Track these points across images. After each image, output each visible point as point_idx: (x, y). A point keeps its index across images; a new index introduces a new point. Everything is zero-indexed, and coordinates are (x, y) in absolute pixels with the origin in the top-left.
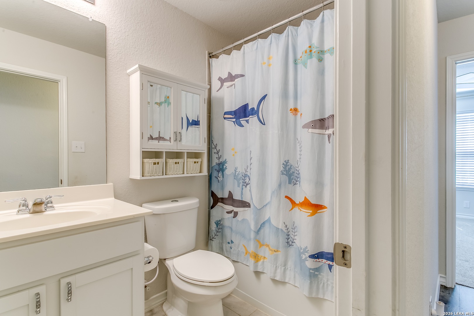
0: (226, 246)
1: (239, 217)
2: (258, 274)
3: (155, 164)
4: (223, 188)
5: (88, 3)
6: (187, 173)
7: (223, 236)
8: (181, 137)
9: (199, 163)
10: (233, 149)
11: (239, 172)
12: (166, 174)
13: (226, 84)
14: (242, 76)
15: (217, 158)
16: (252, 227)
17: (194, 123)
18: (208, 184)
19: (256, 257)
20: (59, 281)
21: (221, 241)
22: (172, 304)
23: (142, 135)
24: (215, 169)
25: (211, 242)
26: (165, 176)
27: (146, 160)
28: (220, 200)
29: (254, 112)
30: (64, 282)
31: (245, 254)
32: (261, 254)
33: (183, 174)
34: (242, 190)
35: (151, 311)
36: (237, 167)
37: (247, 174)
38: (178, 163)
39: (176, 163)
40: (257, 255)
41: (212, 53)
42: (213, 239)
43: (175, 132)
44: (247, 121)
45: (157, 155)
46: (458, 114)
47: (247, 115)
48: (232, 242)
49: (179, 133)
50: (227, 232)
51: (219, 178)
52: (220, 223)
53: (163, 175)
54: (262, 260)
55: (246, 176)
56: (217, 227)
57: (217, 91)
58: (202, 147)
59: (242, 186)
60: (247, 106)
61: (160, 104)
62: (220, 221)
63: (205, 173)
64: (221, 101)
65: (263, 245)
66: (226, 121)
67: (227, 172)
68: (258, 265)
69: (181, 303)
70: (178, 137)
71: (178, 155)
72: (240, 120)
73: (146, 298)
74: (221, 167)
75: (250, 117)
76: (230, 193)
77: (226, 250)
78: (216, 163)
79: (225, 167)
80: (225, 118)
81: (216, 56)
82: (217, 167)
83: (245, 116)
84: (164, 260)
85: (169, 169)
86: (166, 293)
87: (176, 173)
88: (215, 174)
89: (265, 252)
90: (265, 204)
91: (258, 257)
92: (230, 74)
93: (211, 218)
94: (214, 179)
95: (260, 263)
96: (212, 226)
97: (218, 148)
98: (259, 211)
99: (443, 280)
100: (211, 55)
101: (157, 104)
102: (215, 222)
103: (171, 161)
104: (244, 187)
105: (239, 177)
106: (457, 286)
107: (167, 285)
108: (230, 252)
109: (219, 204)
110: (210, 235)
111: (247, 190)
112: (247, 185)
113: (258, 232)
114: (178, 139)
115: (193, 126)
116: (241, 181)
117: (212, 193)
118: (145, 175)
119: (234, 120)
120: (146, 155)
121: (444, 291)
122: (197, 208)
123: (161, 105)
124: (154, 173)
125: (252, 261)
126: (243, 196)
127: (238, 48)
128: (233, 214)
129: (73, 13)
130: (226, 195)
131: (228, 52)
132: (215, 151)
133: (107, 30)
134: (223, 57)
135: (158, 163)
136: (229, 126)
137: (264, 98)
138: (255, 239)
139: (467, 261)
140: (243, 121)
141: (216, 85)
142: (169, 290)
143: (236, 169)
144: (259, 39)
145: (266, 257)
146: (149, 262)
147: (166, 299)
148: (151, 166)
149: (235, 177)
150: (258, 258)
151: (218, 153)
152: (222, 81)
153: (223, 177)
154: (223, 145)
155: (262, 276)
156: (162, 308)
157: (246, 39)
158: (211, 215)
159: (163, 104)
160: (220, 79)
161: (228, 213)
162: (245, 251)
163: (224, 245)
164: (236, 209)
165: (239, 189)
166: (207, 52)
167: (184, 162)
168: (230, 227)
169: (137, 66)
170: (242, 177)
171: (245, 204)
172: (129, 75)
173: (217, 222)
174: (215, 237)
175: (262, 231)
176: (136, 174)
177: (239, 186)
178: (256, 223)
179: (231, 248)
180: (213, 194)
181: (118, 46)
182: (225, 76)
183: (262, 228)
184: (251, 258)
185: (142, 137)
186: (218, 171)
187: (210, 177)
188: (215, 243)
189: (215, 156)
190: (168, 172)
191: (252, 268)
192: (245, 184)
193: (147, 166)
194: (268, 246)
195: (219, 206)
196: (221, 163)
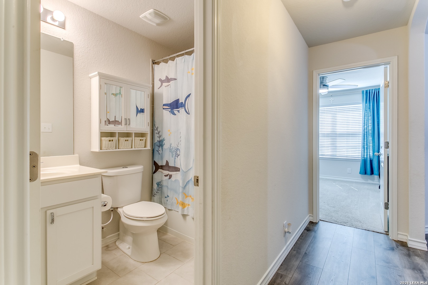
0: (164, 200)
1: (173, 179)
2: (184, 216)
3: (110, 141)
4: (162, 158)
5: (60, 28)
6: (134, 148)
7: (162, 193)
8: (130, 122)
9: (144, 141)
10: (169, 131)
11: (173, 147)
12: (118, 148)
13: (165, 84)
14: (175, 79)
15: (158, 137)
16: (181, 184)
17: (142, 111)
18: (152, 156)
19: (183, 205)
20: (46, 212)
21: (161, 197)
22: (123, 241)
23: (101, 120)
24: (157, 145)
25: (153, 197)
26: (117, 150)
27: (103, 138)
28: (160, 167)
29: (183, 105)
30: (49, 212)
31: (177, 204)
32: (186, 202)
33: (131, 148)
34: (175, 159)
35: (107, 246)
36: (171, 144)
37: (178, 148)
38: (128, 140)
39: (126, 140)
40: (183, 203)
41: (155, 60)
42: (155, 196)
43: (125, 119)
44: (179, 111)
45: (112, 134)
46: (321, 107)
47: (179, 107)
48: (168, 196)
49: (129, 119)
50: (165, 189)
51: (159, 151)
52: (160, 184)
53: (116, 149)
54: (187, 207)
55: (177, 149)
56: (158, 186)
57: (158, 89)
58: (147, 129)
59: (175, 156)
60: (178, 101)
61: (115, 95)
62: (160, 182)
63: (149, 147)
64: (161, 95)
65: (188, 196)
66: (164, 111)
67: (165, 147)
68: (184, 210)
69: (129, 239)
70: (128, 122)
71: (128, 135)
72: (174, 110)
73: (103, 237)
74: (161, 144)
75: (180, 108)
76: (167, 162)
77: (164, 202)
78: (157, 140)
79: (163, 143)
80: (163, 109)
81: (158, 63)
82: (158, 144)
83: (177, 108)
84: (117, 209)
85: (120, 144)
86: (119, 234)
87: (126, 147)
88: (156, 148)
89: (188, 201)
90: (189, 168)
91: (185, 204)
92: (167, 77)
93: (154, 180)
94: (155, 152)
95: (186, 209)
96: (154, 186)
97: (159, 130)
98: (186, 173)
99: (311, 218)
100: (154, 62)
101: (114, 95)
102: (156, 183)
103: (122, 139)
104: (176, 157)
105: (173, 150)
106: (320, 222)
107: (119, 228)
108: (167, 203)
109: (160, 170)
110: (153, 193)
111: (178, 160)
112: (178, 155)
113: (184, 187)
114: (128, 123)
115: (141, 113)
116: (174, 153)
117: (154, 161)
118: (102, 149)
119: (170, 110)
120: (103, 134)
121: (310, 224)
122: (142, 172)
123: (117, 96)
124: (109, 147)
125: (180, 207)
126: (175, 164)
127: (173, 59)
128: (168, 177)
129: (50, 36)
130: (164, 164)
131: (166, 61)
132: (157, 132)
133: (74, 46)
134: (162, 64)
135: (112, 140)
136: (166, 114)
137: (189, 96)
138: (183, 192)
139: (334, 207)
140: (175, 111)
141: (157, 84)
142: (121, 232)
143: (171, 145)
144: (186, 55)
145: (190, 204)
146: (105, 205)
147: (119, 238)
148: (107, 142)
149: (170, 150)
150: (185, 206)
151: (159, 133)
152: (162, 81)
153: (162, 151)
154: (162, 128)
155: (188, 218)
156: (116, 244)
157: (177, 54)
158: (153, 178)
159: (118, 95)
160: (160, 80)
161: (165, 176)
162: (176, 202)
163: (163, 199)
164: (170, 173)
165: (173, 158)
166: (151, 59)
167: (132, 140)
168: (167, 186)
169: (97, 73)
170: (174, 151)
171: (176, 169)
172: (91, 78)
173: (158, 183)
174: (157, 194)
175: (187, 187)
176: (96, 148)
177: (173, 157)
178: (184, 181)
179: (167, 201)
180: (155, 163)
181: (82, 58)
182: (164, 78)
183: (187, 184)
184: (179, 206)
185: (100, 122)
186: (159, 147)
187: (153, 151)
188: (156, 198)
189: (156, 136)
190: (120, 147)
191: (180, 213)
192: (177, 155)
193: (104, 143)
194: (190, 196)
195: (159, 172)
196: (161, 141)
